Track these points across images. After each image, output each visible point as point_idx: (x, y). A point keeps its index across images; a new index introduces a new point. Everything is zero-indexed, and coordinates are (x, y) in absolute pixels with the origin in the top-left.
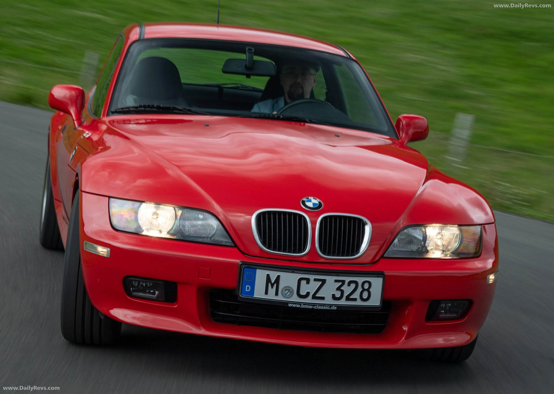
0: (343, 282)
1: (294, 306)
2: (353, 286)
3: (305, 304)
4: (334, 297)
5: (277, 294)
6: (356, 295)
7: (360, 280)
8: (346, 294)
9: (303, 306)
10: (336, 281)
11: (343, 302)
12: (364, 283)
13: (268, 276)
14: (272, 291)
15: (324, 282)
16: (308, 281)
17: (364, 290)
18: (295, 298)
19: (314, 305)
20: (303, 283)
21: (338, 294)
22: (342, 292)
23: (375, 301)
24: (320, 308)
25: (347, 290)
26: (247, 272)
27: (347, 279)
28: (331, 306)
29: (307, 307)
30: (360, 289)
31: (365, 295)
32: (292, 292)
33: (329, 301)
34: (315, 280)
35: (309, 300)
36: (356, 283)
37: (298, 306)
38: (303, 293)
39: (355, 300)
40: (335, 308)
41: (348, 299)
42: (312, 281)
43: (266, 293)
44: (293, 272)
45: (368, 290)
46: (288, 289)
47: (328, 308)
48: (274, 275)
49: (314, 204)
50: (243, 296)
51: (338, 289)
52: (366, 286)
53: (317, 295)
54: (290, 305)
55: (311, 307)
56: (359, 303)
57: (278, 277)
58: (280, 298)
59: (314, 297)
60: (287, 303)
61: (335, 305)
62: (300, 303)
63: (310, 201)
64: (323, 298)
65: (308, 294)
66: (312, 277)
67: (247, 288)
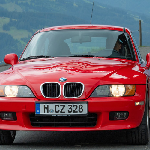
0: (72, 106)
1: (54, 116)
2: (75, 107)
3: (58, 115)
4: (69, 111)
5: (48, 112)
6: (77, 110)
7: (78, 105)
8: (73, 110)
9: (57, 116)
10: (69, 105)
11: (72, 113)
12: (79, 106)
13: (44, 105)
14: (46, 111)
15: (64, 106)
16: (58, 106)
17: (80, 108)
18: (55, 113)
19: (61, 115)
20: (57, 107)
21: (70, 110)
22: (72, 109)
23: (85, 112)
24: (64, 116)
25: (73, 109)
26: (37, 105)
27: (73, 105)
28: (68, 115)
29: (59, 115)
30: (78, 108)
31: (81, 110)
32: (53, 111)
33: (67, 113)
34: (61, 106)
35: (60, 113)
36: (77, 106)
37: (56, 116)
38: (57, 111)
39: (77, 112)
40: (70, 115)
41: (74, 112)
42: (60, 106)
43: (44, 112)
44: (53, 103)
45: (82, 108)
46: (52, 110)
47: (67, 116)
48: (46, 105)
49: (63, 80)
50: (36, 114)
51: (70, 108)
52: (81, 107)
53: (62, 111)
54: (53, 116)
55: (60, 116)
56: (79, 113)
57: (48, 105)
58: (49, 113)
59: (61, 112)
60: (52, 115)
61: (69, 114)
62: (56, 115)
63: (62, 79)
64: (65, 112)
65: (59, 111)
66: (60, 105)
67: (38, 111)
